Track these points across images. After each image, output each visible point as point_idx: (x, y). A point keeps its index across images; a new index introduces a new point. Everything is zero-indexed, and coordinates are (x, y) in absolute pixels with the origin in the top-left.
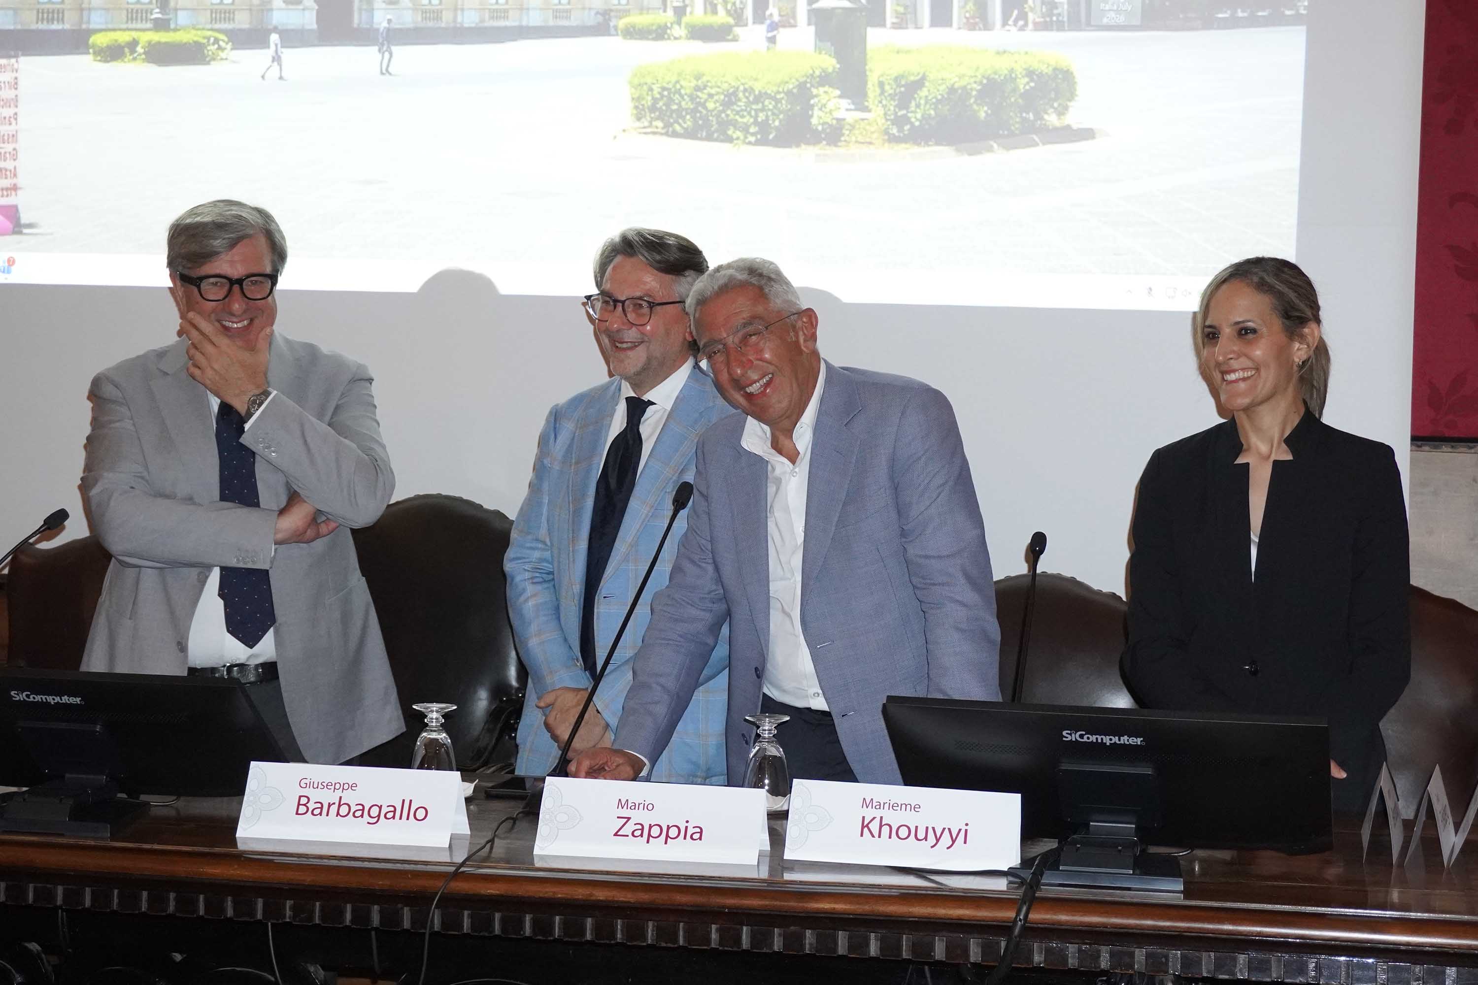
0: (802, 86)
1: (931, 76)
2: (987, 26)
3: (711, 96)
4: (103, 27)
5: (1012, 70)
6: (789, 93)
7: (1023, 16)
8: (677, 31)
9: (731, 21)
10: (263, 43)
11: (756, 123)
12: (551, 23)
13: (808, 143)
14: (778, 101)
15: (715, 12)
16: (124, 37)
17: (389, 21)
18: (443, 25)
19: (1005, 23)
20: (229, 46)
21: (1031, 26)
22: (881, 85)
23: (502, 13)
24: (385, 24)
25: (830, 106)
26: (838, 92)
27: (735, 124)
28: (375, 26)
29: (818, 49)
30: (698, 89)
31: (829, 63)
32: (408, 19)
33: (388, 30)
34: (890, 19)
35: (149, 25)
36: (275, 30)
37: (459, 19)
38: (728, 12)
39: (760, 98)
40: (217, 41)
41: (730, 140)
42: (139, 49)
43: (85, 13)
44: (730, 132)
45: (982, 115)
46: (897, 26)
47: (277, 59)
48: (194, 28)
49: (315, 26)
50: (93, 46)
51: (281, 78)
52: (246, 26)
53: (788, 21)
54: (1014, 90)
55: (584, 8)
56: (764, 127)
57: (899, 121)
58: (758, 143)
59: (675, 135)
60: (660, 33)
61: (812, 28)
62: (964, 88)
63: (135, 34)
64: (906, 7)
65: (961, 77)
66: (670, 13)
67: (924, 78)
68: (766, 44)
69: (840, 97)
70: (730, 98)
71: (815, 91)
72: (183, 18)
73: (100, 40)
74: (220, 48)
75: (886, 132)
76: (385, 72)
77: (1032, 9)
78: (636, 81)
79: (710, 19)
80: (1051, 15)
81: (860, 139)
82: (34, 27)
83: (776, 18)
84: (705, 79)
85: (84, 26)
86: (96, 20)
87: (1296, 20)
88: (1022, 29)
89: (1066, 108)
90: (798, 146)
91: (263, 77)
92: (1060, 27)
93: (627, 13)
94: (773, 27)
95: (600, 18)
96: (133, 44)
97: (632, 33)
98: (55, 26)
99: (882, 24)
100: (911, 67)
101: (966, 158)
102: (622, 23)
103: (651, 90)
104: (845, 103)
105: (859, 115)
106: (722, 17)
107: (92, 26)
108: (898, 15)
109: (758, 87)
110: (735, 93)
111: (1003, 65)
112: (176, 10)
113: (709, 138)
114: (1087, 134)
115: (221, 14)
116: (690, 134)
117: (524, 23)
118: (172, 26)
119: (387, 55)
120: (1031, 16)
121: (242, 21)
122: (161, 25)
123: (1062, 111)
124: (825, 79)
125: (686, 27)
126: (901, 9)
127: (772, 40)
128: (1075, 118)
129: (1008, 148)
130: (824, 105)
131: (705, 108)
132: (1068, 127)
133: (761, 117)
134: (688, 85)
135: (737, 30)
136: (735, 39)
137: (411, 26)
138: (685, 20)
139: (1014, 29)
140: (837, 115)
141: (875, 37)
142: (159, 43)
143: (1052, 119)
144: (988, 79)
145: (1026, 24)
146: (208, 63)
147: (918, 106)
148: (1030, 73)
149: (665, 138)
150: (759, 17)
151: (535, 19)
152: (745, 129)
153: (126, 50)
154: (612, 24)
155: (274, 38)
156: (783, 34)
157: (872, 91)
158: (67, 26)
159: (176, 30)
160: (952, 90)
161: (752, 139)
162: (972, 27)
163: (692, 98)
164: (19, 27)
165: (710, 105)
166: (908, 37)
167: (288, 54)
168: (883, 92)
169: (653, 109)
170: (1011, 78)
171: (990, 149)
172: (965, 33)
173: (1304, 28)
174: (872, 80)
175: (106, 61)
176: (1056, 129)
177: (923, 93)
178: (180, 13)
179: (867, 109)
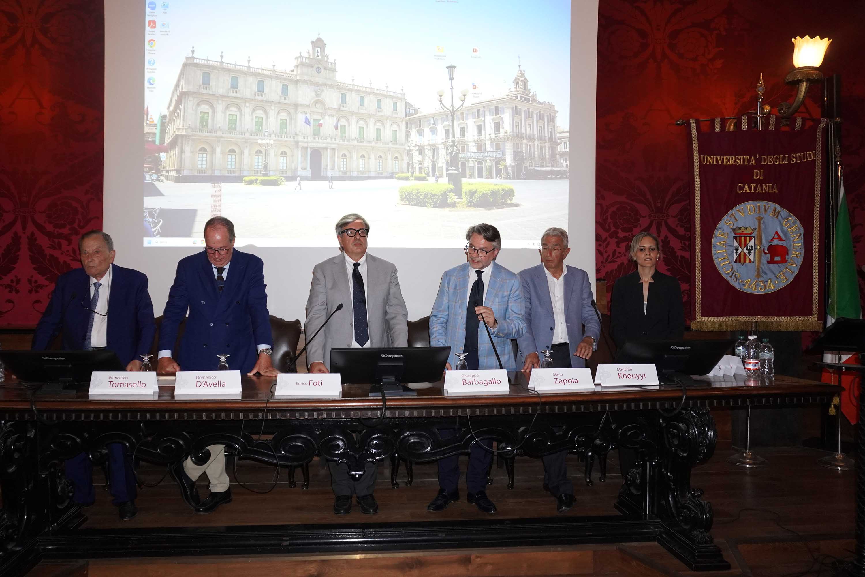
0: (445, 193)
1: (478, 190)
2: (492, 178)
3: (421, 195)
4: (247, 175)
5: (498, 189)
6: (442, 194)
7: (501, 176)
8: (411, 178)
9: (426, 175)
10: (296, 180)
11: (433, 202)
12: (377, 175)
13: (447, 207)
14: (439, 196)
15: (422, 173)
16: (253, 178)
17: (332, 174)
18: (347, 175)
19: (496, 177)
20: (285, 181)
21: (503, 178)
22: (466, 192)
24: (330, 175)
25: (453, 197)
26: (454, 194)
27: (428, 202)
28: (328, 175)
29: (449, 183)
30: (417, 193)
31: (452, 187)
32: (337, 174)
33: (332, 177)
34: (467, 176)
35: (261, 175)
36: (299, 176)
37: (352, 174)
38: (425, 174)
39: (434, 195)
40: (281, 179)
41: (426, 206)
42: (258, 181)
43: (242, 171)
44: (426, 204)
45: (491, 200)
46: (469, 178)
47: (299, 184)
48: (275, 176)
49: (310, 175)
50: (244, 181)
51: (300, 189)
52: (290, 175)
53: (441, 176)
54: (499, 194)
55: (386, 172)
56: (435, 203)
57: (471, 202)
58: (434, 207)
59: (412, 205)
60: (407, 179)
61: (447, 178)
62: (486, 193)
63: (257, 177)
64: (471, 173)
65: (486, 191)
66: (410, 173)
67: (476, 190)
68: (435, 181)
69: (455, 195)
70: (426, 195)
71: (448, 194)
72: (271, 173)
73: (247, 179)
74: (282, 181)
75: (467, 204)
76: (331, 188)
77: (503, 174)
78: (401, 191)
79: (420, 175)
80: (508, 176)
81: (460, 206)
82: (226, 175)
83: (438, 175)
84: (419, 190)
85: (242, 175)
86: (245, 173)
87: (566, 178)
88: (501, 179)
89: (512, 199)
90: (444, 208)
91: (295, 189)
92: (510, 179)
93: (398, 173)
94: (437, 177)
95: (391, 174)
96: (256, 180)
97: (400, 178)
98: (233, 175)
99: (466, 177)
100: (473, 188)
101: (487, 211)
102: (397, 176)
103: (405, 193)
104: (456, 197)
105: (460, 200)
106: (423, 175)
107: (244, 175)
108: (469, 175)
109: (433, 193)
110: (428, 194)
111: (496, 188)
112: (269, 171)
113: (421, 206)
114: (517, 205)
115: (283, 172)
116: (416, 205)
117: (370, 175)
118: (268, 175)
119: (331, 183)
120: (503, 176)
121: (289, 174)
122: (265, 175)
123: (511, 200)
124: (451, 191)
125: (414, 177)
126: (470, 173)
127: (437, 181)
128: (514, 201)
129: (498, 209)
130: (451, 198)
131: (419, 198)
132: (513, 203)
133: (434, 200)
134: (415, 192)
135: (428, 178)
136: (427, 180)
137: (338, 176)
138: (414, 175)
139: (499, 179)
140: (454, 200)
141: (464, 180)
142: (264, 180)
143: (509, 201)
144: (492, 191)
145: (502, 178)
146: (279, 185)
147: (475, 198)
148: (503, 190)
149: (409, 206)
150: (433, 175)
151: (373, 174)
152: (430, 203)
153: (254, 182)
154: (394, 176)
155: (298, 179)
156: (440, 179)
157: (463, 194)
158: (236, 175)
159: (269, 176)
160: (483, 194)
161: (432, 206)
162: (488, 178)
163: (416, 195)
164: (222, 175)
165: (421, 197)
166: (472, 180)
167: (303, 183)
168: (466, 194)
169: (405, 198)
170: (498, 191)
171: (494, 209)
172: (486, 180)
173: (568, 180)
174: (463, 191)
175: (248, 185)
176: (510, 204)
177: (476, 194)
178: (270, 172)
179: (462, 199)
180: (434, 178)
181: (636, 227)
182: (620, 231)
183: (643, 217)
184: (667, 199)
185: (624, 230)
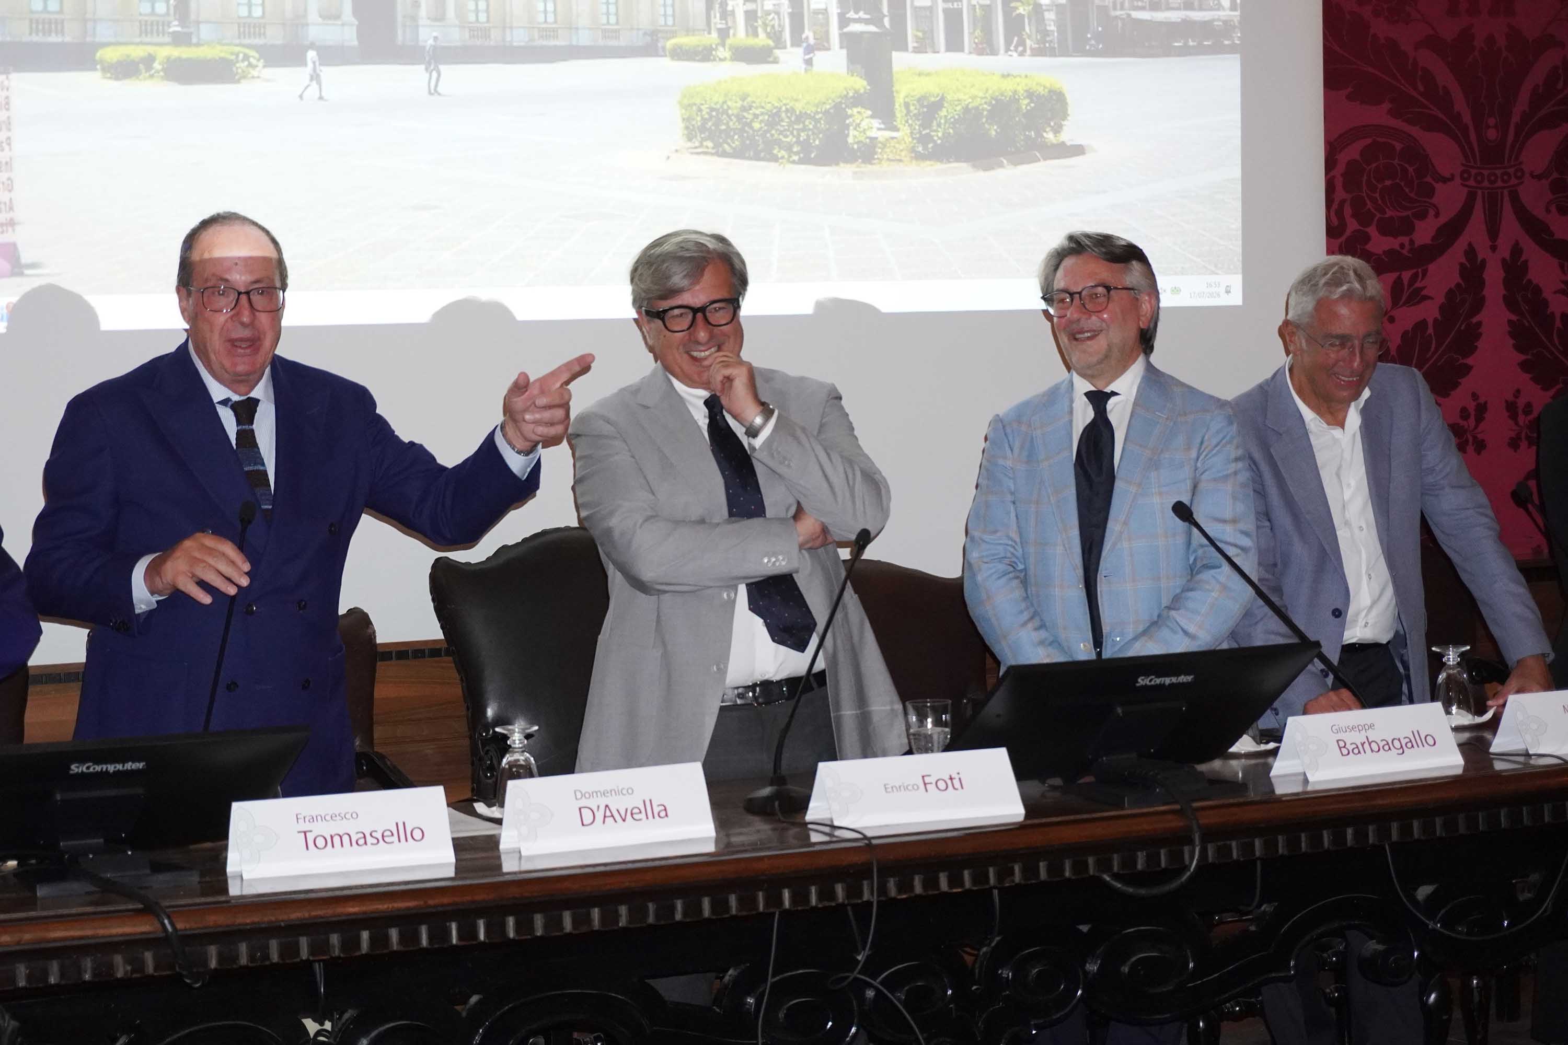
0: (837, 107)
1: (949, 97)
2: (994, 52)
3: (756, 116)
4: (112, 40)
5: (1015, 92)
6: (826, 112)
7: (1022, 43)
8: (722, 53)
9: (771, 43)
10: (300, 61)
11: (798, 142)
12: (601, 42)
13: (846, 161)
14: (817, 121)
15: (756, 34)
16: (137, 52)
17: (436, 38)
18: (492, 43)
19: (1007, 50)
20: (261, 63)
21: (1028, 52)
22: (907, 105)
23: (551, 32)
24: (431, 42)
25: (864, 125)
26: (869, 113)
27: (779, 143)
28: (421, 44)
29: (851, 71)
30: (744, 109)
31: (860, 84)
32: (456, 37)
33: (435, 48)
34: (911, 44)
35: (167, 39)
36: (312, 46)
37: (508, 39)
38: (769, 35)
39: (801, 117)
40: (246, 57)
41: (775, 159)
42: (157, 66)
43: (90, 25)
44: (775, 152)
45: (994, 133)
46: (917, 50)
47: (315, 77)
48: (220, 43)
49: (356, 43)
50: (101, 61)
51: (321, 98)
52: (279, 42)
53: (822, 44)
54: (1018, 109)
55: (632, 29)
56: (806, 146)
57: (924, 139)
58: (801, 162)
59: (724, 154)
60: (705, 55)
61: (844, 52)
62: (977, 108)
63: (151, 49)
64: (924, 33)
65: (974, 98)
66: (714, 35)
67: (943, 98)
68: (804, 66)
69: (872, 117)
70: (774, 118)
71: (849, 112)
72: (205, 32)
73: (110, 54)
74: (250, 65)
75: (913, 150)
76: (434, 92)
77: (1029, 37)
78: (686, 101)
79: (751, 41)
80: (1044, 42)
81: (891, 157)
82: (26, 38)
83: (812, 41)
84: (749, 99)
85: (88, 39)
86: (103, 32)
87: (1232, 49)
88: (1021, 54)
89: (1061, 126)
90: (837, 164)
91: (301, 97)
92: (1052, 53)
93: (673, 34)
94: (810, 50)
95: (648, 39)
96: (149, 61)
97: (680, 54)
98: (54, 39)
99: (905, 49)
100: (928, 87)
101: (982, 174)
102: (670, 44)
103: (700, 110)
104: (876, 123)
105: (888, 134)
106: (762, 40)
107: (97, 40)
108: (917, 40)
109: (799, 107)
110: (778, 114)
111: (1008, 86)
112: (198, 23)
113: (757, 158)
114: (1078, 150)
115: (249, 28)
116: (738, 154)
117: (574, 43)
118: (194, 40)
119: (435, 74)
120: (1028, 42)
121: (275, 36)
122: (180, 40)
123: (1057, 130)
124: (857, 100)
125: (730, 49)
126: (920, 34)
127: (809, 62)
128: (1068, 135)
129: (1016, 163)
130: (858, 125)
131: (752, 128)
132: (1063, 143)
133: (803, 136)
134: (735, 105)
135: (777, 52)
136: (776, 61)
137: (459, 44)
138: (729, 42)
139: (1015, 54)
140: (869, 134)
141: (901, 61)
142: (179, 59)
143: (1050, 136)
144: (996, 100)
145: (1025, 51)
146: (238, 81)
147: (939, 125)
148: (1030, 94)
149: (715, 158)
150: (796, 42)
151: (584, 39)
152: (789, 148)
153: (141, 66)
154: (660, 45)
155: (311, 55)
156: (819, 57)
157: (900, 111)
158: (68, 39)
159: (198, 45)
160: (967, 110)
161: (796, 158)
162: (981, 52)
163: (739, 118)
164: (8, 39)
165: (756, 125)
166: (925, 61)
167: (329, 73)
168: (908, 111)
169: (703, 129)
170: (1015, 99)
171: (1001, 165)
172: (974, 57)
173: (1238, 56)
174: (899, 100)
175: (117, 79)
176: (1053, 145)
177: (943, 113)
178: (202, 26)
179: (897, 130)
180: (800, 51)
181: (1422, 216)
182: (1372, 230)
183: (1445, 180)
184: (1515, 119)
185: (1386, 229)
